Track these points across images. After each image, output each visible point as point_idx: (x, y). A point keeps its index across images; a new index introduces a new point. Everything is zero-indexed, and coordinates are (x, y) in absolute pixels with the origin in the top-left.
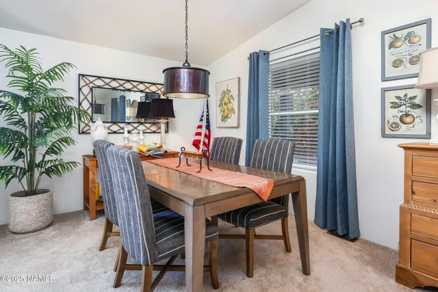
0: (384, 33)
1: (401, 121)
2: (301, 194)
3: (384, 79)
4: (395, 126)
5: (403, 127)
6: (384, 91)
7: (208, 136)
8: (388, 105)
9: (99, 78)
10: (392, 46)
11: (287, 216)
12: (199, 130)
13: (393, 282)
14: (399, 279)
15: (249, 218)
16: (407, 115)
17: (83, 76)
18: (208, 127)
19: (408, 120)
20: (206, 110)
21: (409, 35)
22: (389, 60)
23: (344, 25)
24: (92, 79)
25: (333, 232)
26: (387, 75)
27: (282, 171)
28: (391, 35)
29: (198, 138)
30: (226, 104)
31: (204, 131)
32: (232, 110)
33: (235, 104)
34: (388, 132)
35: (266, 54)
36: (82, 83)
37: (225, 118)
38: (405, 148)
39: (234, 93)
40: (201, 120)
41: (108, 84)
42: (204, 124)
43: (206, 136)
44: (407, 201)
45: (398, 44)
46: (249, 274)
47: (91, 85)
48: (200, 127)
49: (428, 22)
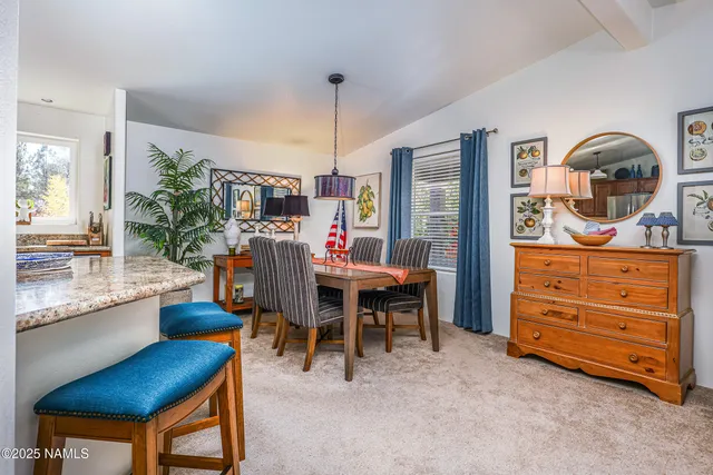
0: (513, 145)
1: (526, 224)
2: (431, 283)
3: (513, 186)
4: (521, 229)
5: (527, 229)
6: (513, 196)
7: (344, 238)
8: (516, 210)
9: (231, 172)
10: (519, 156)
11: (422, 307)
12: (334, 230)
13: (504, 355)
14: (510, 353)
15: (388, 303)
16: (530, 219)
17: (215, 170)
18: (344, 227)
19: (531, 223)
20: (341, 207)
21: (532, 148)
22: (517, 169)
23: (481, 132)
24: (223, 173)
25: (468, 329)
26: (515, 183)
27: (419, 266)
28: (519, 146)
29: (332, 239)
30: (365, 202)
31: (340, 231)
32: (372, 209)
33: (375, 202)
34: (516, 234)
35: (410, 151)
36: (214, 178)
37: (363, 217)
38: (515, 246)
39: (375, 190)
40: (336, 219)
41: (238, 179)
42: (340, 223)
43: (341, 237)
44: (516, 289)
45: (524, 156)
46: (388, 350)
47: (223, 180)
48: (334, 226)
49: (545, 140)
